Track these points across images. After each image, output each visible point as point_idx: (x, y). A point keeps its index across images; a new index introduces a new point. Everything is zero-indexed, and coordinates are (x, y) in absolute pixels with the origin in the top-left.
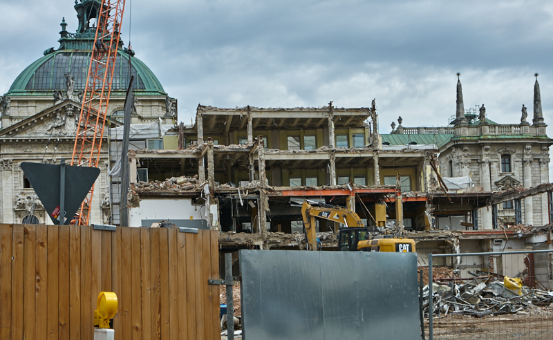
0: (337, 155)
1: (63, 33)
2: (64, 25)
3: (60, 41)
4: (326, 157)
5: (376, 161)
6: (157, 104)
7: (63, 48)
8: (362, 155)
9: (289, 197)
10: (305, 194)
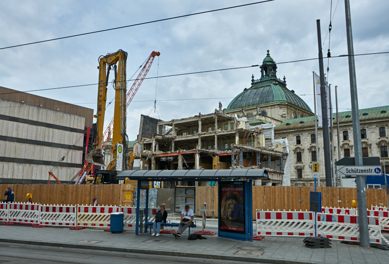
0: (202, 136)
1: (253, 80)
2: (253, 77)
3: (252, 84)
4: (197, 137)
5: (216, 137)
6: (277, 106)
7: (252, 87)
8: (211, 135)
9: (161, 157)
10: (165, 155)
